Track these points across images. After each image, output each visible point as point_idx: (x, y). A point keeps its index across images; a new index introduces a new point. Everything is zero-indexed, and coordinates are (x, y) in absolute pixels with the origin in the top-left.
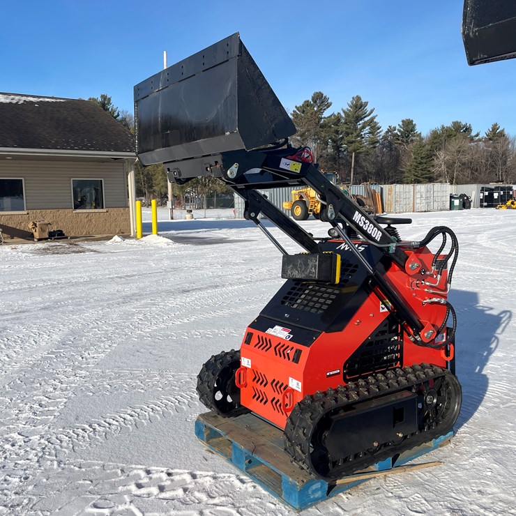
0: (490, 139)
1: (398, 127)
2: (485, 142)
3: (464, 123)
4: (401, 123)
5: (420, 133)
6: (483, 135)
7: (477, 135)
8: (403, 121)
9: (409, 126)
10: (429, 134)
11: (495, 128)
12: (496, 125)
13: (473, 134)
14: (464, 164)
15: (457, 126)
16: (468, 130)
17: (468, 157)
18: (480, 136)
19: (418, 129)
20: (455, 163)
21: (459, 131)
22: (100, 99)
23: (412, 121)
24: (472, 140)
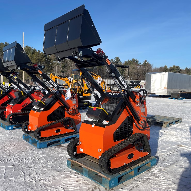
0: (144, 65)
1: (114, 60)
2: (142, 66)
3: (136, 59)
4: (115, 58)
5: (122, 62)
6: (142, 64)
7: (140, 64)
8: (116, 58)
9: (118, 59)
10: (124, 63)
11: (146, 61)
12: (146, 60)
13: (139, 63)
14: (135, 73)
15: (134, 60)
16: (137, 61)
17: (136, 71)
18: (141, 64)
19: (121, 61)
20: (132, 73)
21: (135, 62)
22: (4, 44)
23: (119, 58)
24: (138, 65)
